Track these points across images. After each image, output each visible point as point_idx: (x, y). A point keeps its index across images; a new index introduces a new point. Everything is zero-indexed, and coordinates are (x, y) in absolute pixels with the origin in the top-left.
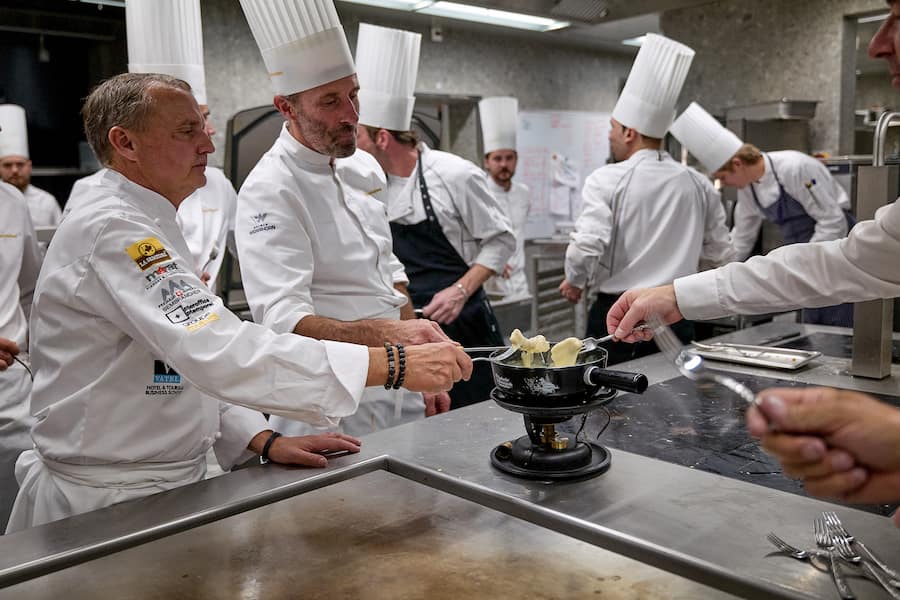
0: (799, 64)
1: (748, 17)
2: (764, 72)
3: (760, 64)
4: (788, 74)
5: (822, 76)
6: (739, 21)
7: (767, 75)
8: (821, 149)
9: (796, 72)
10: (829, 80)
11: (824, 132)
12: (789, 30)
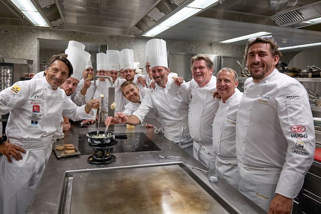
0: (24, 48)
1: (6, 31)
2: (12, 49)
3: (11, 46)
4: (21, 51)
5: (32, 53)
6: (3, 32)
7: (14, 50)
8: (32, 72)
9: (23, 50)
10: (34, 54)
11: (33, 68)
12: (20, 38)
